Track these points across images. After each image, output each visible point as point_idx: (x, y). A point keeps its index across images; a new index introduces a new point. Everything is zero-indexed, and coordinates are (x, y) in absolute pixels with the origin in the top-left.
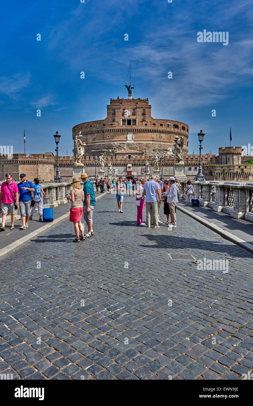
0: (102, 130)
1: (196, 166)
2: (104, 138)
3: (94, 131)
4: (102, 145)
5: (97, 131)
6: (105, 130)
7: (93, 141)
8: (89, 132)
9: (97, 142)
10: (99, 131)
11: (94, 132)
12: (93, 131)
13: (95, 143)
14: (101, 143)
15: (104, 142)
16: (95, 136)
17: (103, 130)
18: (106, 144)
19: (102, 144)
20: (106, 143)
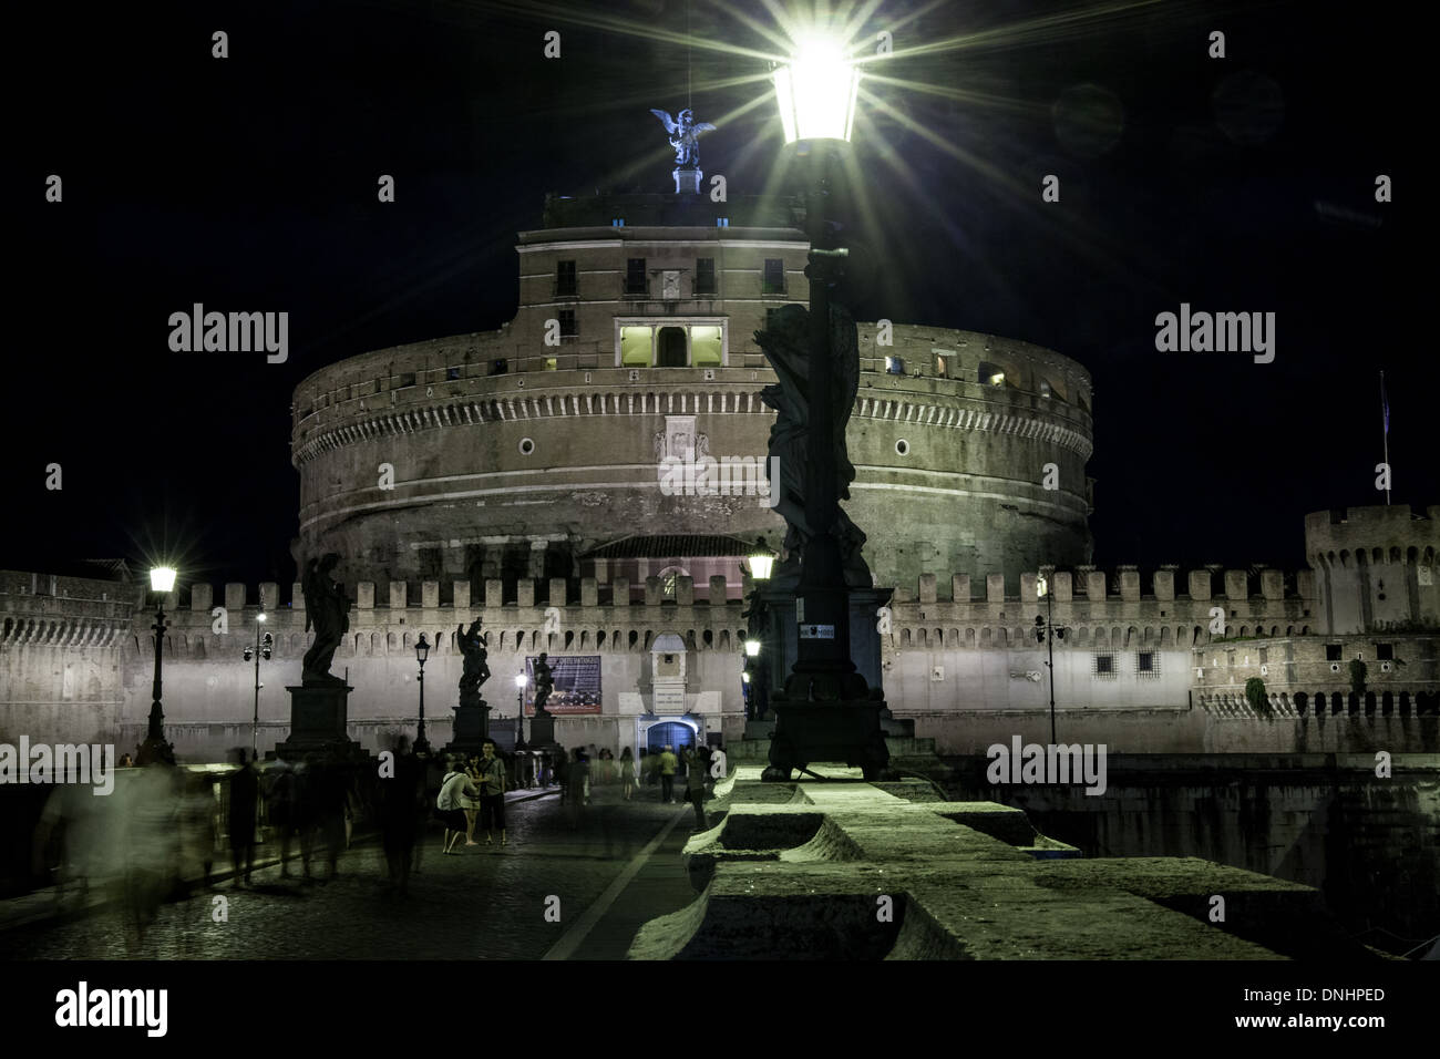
0: (482, 404)
1: (1149, 647)
2: (496, 455)
3: (430, 410)
4: (481, 504)
5: (450, 408)
6: (505, 403)
7: (424, 477)
8: (394, 417)
9: (450, 487)
10: (461, 408)
11: (432, 417)
12: (420, 413)
13: (435, 489)
14: (478, 488)
15: (498, 483)
16: (440, 441)
17: (493, 403)
18: (513, 497)
19: (481, 498)
20: (509, 490)
